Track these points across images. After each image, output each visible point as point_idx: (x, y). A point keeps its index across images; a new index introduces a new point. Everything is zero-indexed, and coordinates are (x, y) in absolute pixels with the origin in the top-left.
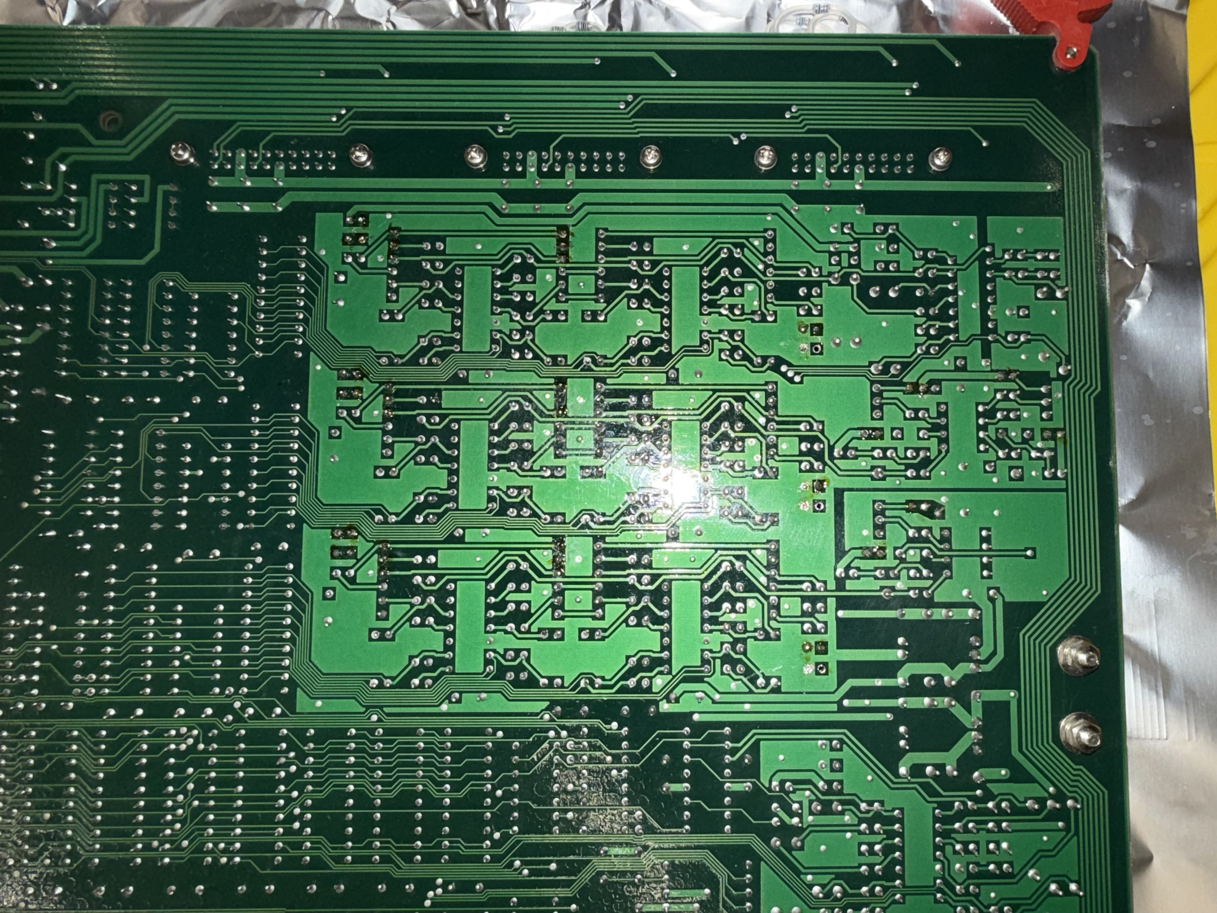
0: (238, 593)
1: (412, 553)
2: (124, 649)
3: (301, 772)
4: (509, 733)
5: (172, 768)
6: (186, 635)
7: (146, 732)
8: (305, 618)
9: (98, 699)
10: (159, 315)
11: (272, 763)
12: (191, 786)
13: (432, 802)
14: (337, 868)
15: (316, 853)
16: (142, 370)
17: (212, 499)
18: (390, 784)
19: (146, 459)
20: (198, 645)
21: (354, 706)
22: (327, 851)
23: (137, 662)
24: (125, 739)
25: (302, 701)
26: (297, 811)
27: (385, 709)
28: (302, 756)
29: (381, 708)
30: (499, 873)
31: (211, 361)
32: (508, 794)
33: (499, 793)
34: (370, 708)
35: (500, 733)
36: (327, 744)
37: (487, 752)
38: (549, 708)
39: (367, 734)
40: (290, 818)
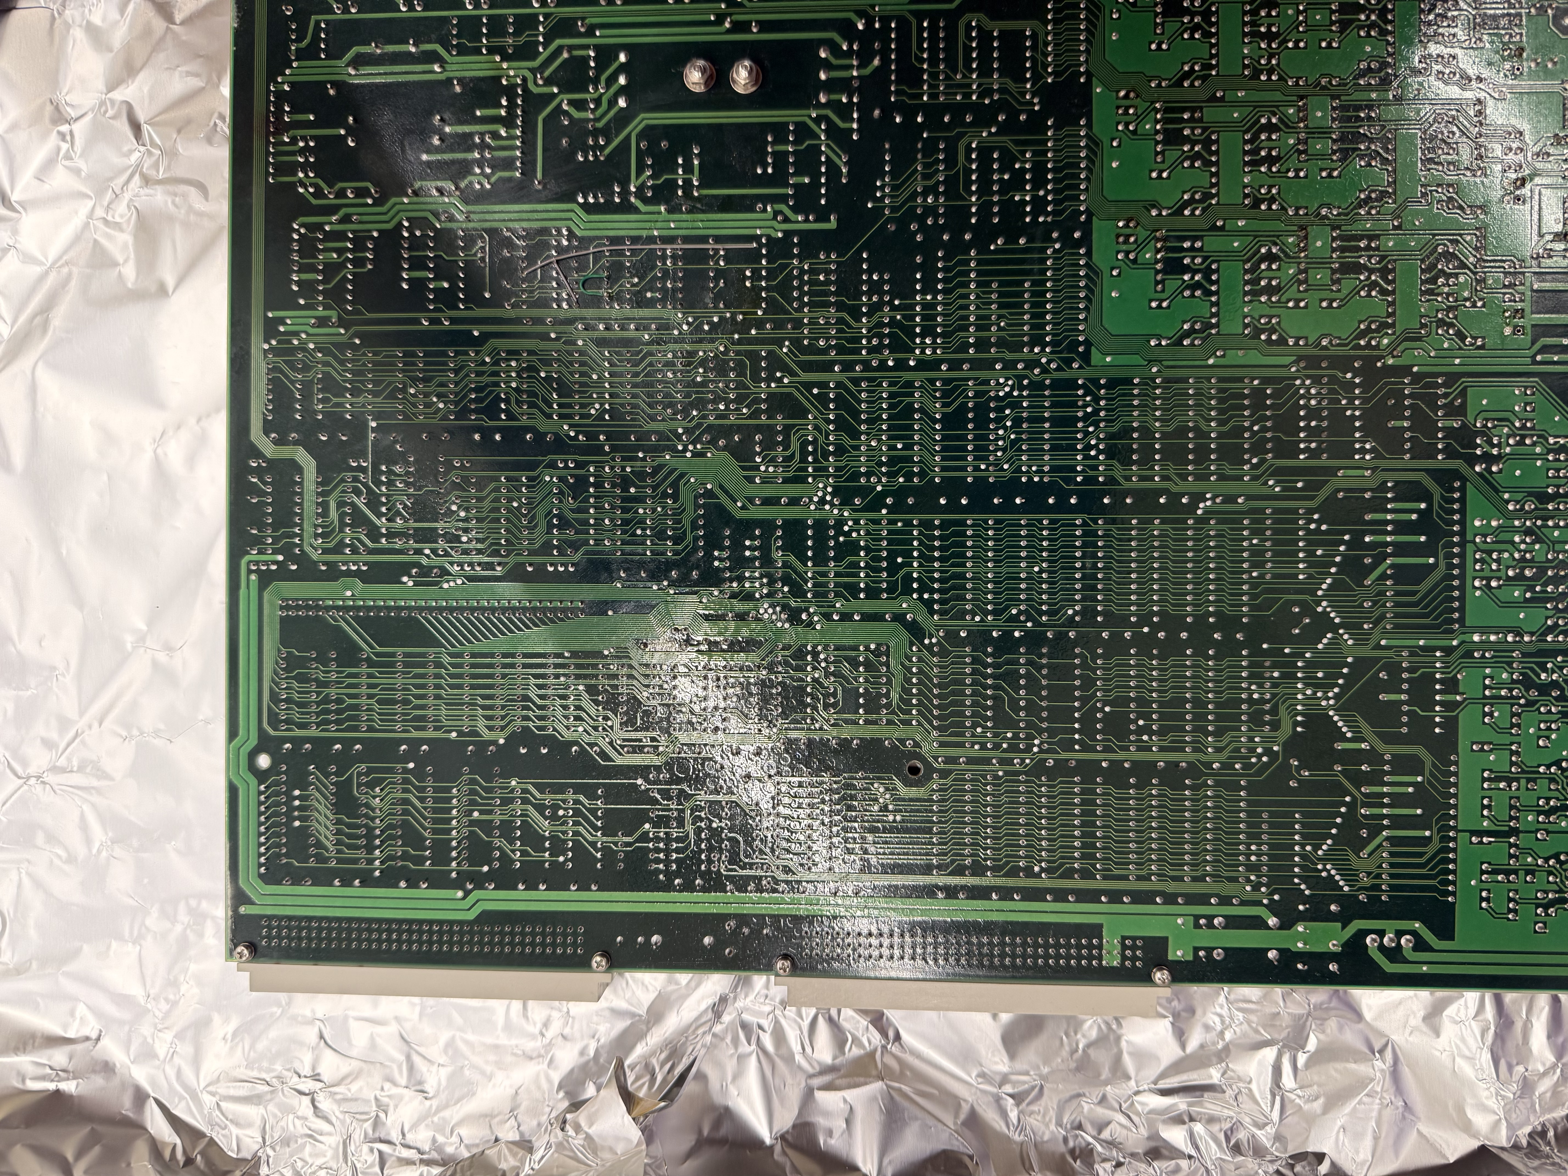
0: (1043, 272)
1: (1184, 239)
2: (954, 318)
3: (1096, 412)
4: (1266, 381)
5: (994, 410)
6: (1001, 306)
7: (973, 383)
8: (1097, 291)
9: (934, 357)
10: (968, 50)
11: (1074, 404)
12: (1009, 424)
13: (1202, 434)
14: (1127, 485)
15: (1109, 473)
16: (956, 94)
17: (1017, 198)
18: (1169, 420)
19: (964, 166)
20: (1011, 314)
21: (1137, 360)
22: (1118, 472)
23: (964, 328)
24: (956, 387)
25: (1096, 357)
26: (1094, 441)
27: (1165, 362)
28: (1096, 399)
29: (1161, 360)
30: (1256, 488)
31: (1011, 85)
32: (1264, 429)
33: (1256, 428)
34: (1151, 362)
35: (1256, 382)
36: (1117, 391)
37: (1245, 397)
38: (1296, 362)
39: (1148, 382)
40: (1088, 447)
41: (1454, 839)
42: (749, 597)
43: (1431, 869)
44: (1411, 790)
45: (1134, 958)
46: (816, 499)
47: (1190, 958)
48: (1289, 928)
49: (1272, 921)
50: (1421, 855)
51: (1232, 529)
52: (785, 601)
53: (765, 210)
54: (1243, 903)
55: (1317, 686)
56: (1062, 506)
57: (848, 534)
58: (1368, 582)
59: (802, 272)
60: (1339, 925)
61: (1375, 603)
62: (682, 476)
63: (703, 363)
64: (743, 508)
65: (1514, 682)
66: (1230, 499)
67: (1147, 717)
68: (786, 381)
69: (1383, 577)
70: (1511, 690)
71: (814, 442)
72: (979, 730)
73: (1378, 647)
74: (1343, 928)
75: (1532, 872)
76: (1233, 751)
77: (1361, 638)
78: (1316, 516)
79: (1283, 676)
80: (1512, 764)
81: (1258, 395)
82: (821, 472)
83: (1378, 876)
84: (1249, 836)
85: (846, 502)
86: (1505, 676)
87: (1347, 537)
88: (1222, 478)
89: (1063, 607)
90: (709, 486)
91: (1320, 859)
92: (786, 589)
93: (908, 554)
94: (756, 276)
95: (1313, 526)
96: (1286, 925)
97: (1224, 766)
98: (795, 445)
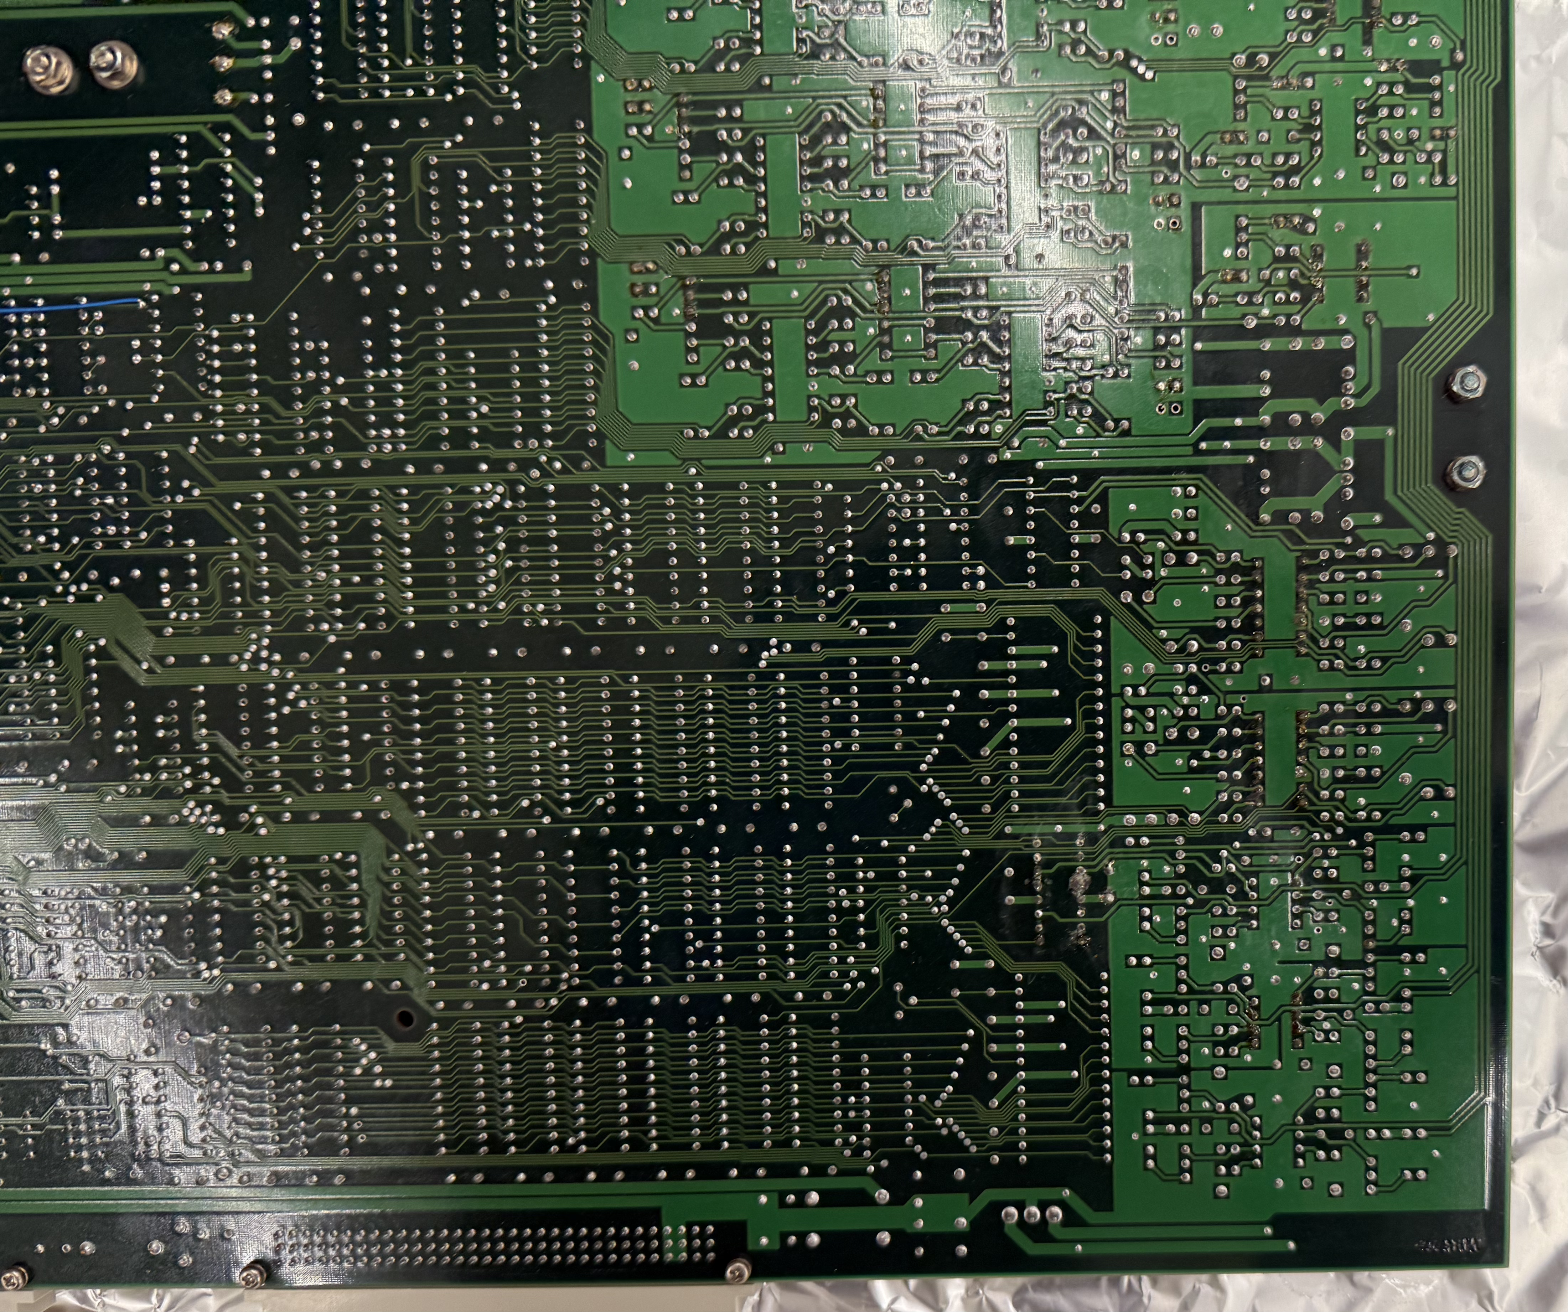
0: (535, 336)
1: (721, 288)
2: (417, 401)
3: (618, 530)
4: (840, 486)
5: (481, 527)
6: (482, 384)
7: (450, 491)
8: (608, 363)
9: (396, 455)
10: (419, 24)
11: (588, 520)
12: (502, 546)
13: (761, 560)
14: (664, 629)
15: (641, 614)
16: (406, 88)
17: (496, 234)
18: (715, 541)
19: (420, 191)
20: (495, 395)
21: (667, 459)
22: (654, 612)
23: (434, 416)
24: (429, 496)
25: (612, 454)
26: (617, 571)
27: (704, 462)
28: (617, 513)
29: (699, 460)
30: (836, 632)
31: (481, 74)
32: (842, 550)
33: (831, 549)
34: (686, 461)
35: (830, 486)
36: (644, 500)
37: (817, 507)
38: (881, 458)
39: (686, 488)
40: (611, 578)
41: (1109, 1081)
42: (166, 793)
43: (1081, 1120)
44: (1052, 1018)
45: (703, 1250)
46: (248, 656)
47: (777, 1246)
48: (902, 1203)
49: (883, 1195)
50: (1066, 1102)
51: (805, 686)
52: (215, 797)
53: (153, 258)
54: (841, 1173)
55: (924, 889)
56: (581, 660)
57: (293, 703)
58: (986, 751)
59: (210, 340)
60: (966, 1196)
61: (994, 779)
62: (64, 629)
63: (83, 469)
64: (150, 671)
65: (1179, 876)
66: (801, 646)
67: (707, 936)
68: (196, 492)
69: (1006, 744)
70: (1174, 887)
71: (240, 578)
72: (487, 963)
73: (1001, 835)
74: (972, 1200)
75: (1210, 1121)
76: (820, 976)
77: (979, 824)
78: (915, 666)
79: (879, 877)
80: (1179, 981)
81: (833, 504)
82: (253, 619)
83: (1014, 1131)
84: (845, 1085)
85: (289, 659)
86: (1167, 869)
87: (957, 693)
88: (789, 617)
89: (591, 794)
90: (102, 642)
91: (939, 1113)
92: (216, 781)
93: (375, 729)
94: (147, 349)
95: (911, 679)
96: (899, 1198)
97: (807, 996)
98: (214, 583)
